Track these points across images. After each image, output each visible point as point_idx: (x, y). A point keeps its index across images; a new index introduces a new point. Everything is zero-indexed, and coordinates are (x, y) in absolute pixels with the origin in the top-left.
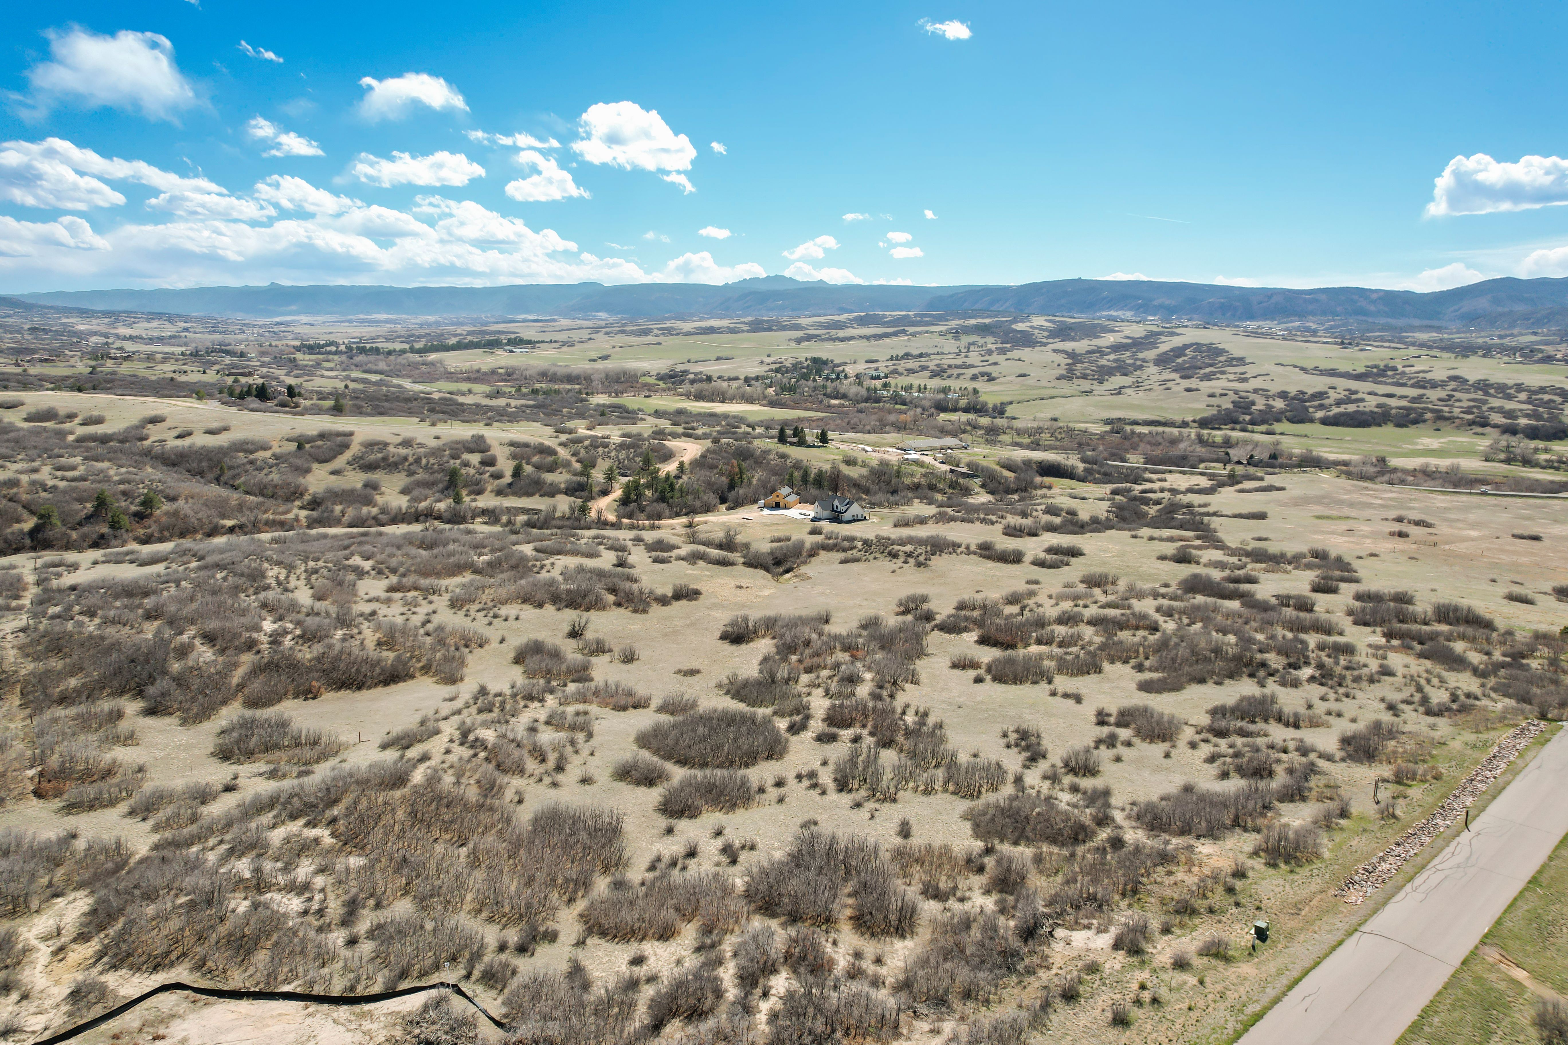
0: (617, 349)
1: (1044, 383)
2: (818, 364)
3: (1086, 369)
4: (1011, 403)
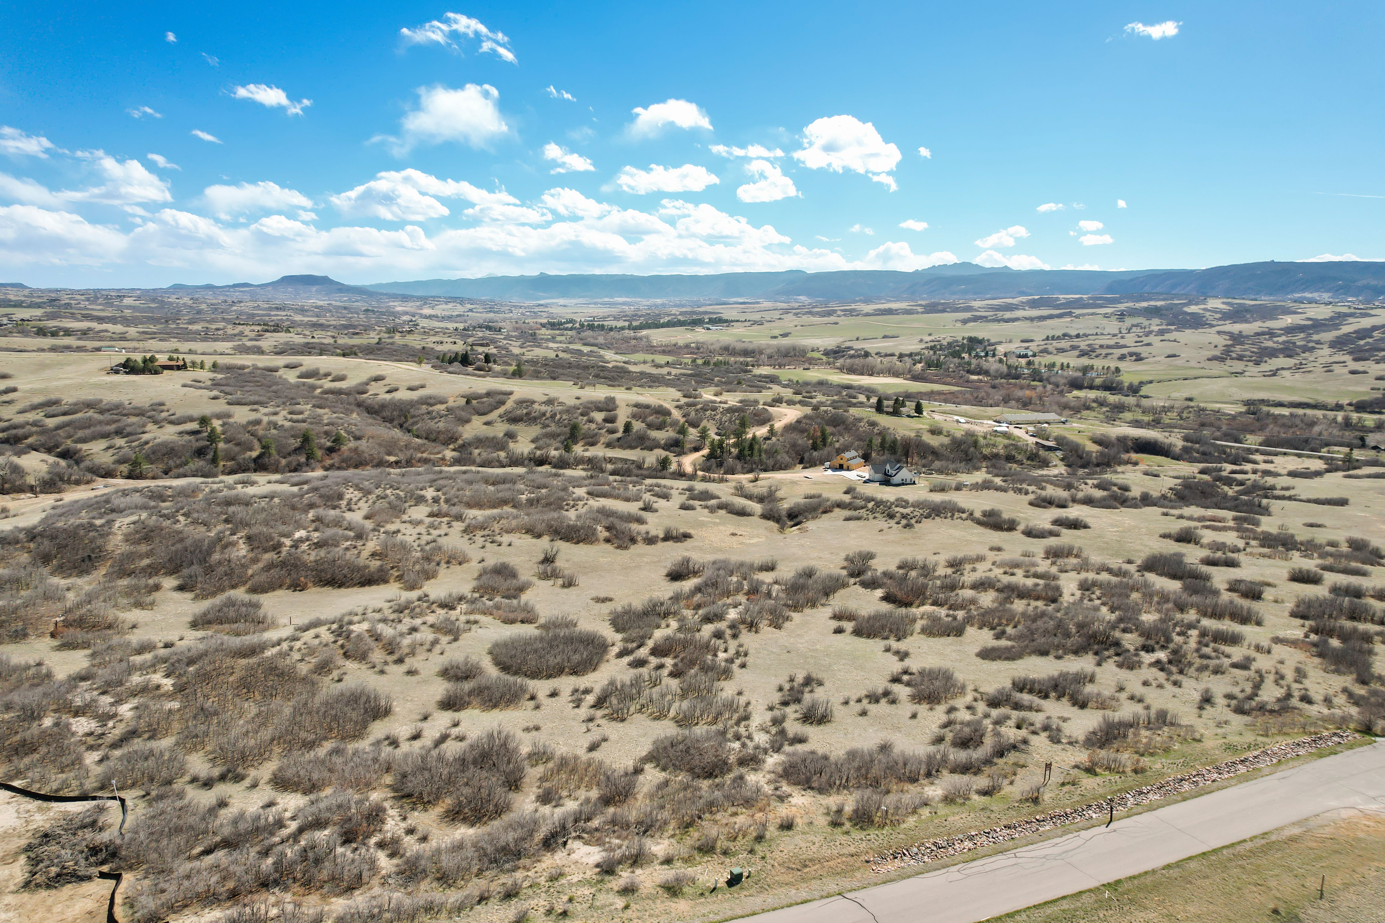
0: (799, 327)
1: (1193, 363)
2: (974, 342)
3: (1245, 350)
4: (1151, 382)
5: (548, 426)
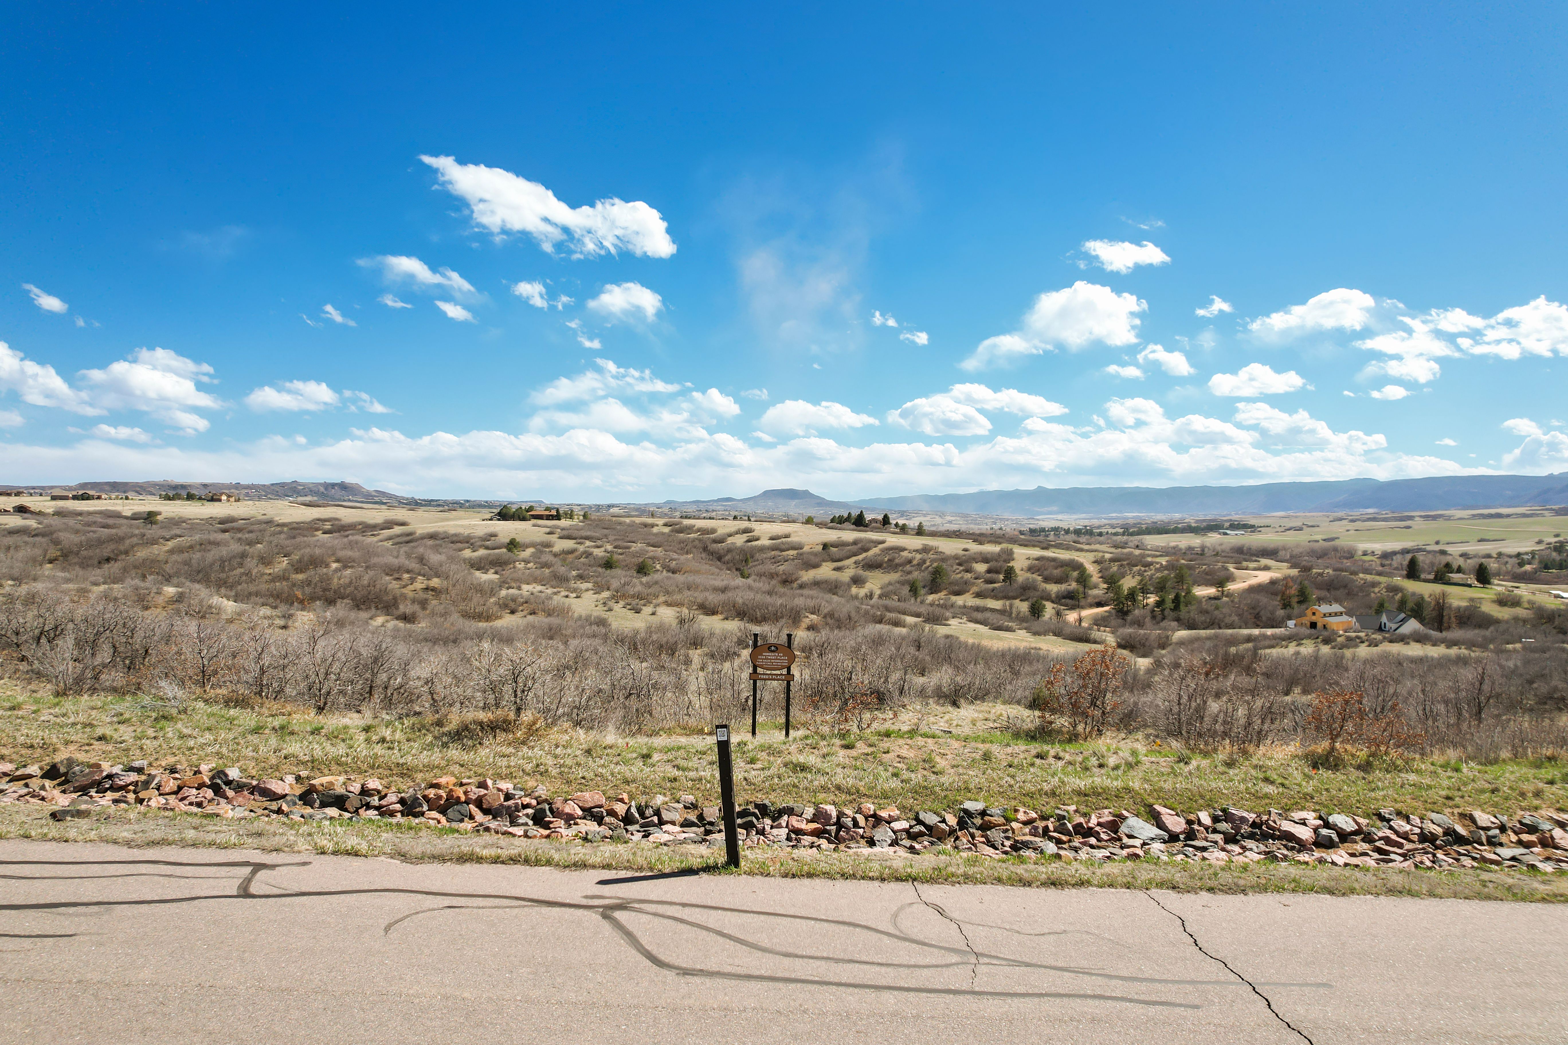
0: (1353, 532)
5: (912, 573)
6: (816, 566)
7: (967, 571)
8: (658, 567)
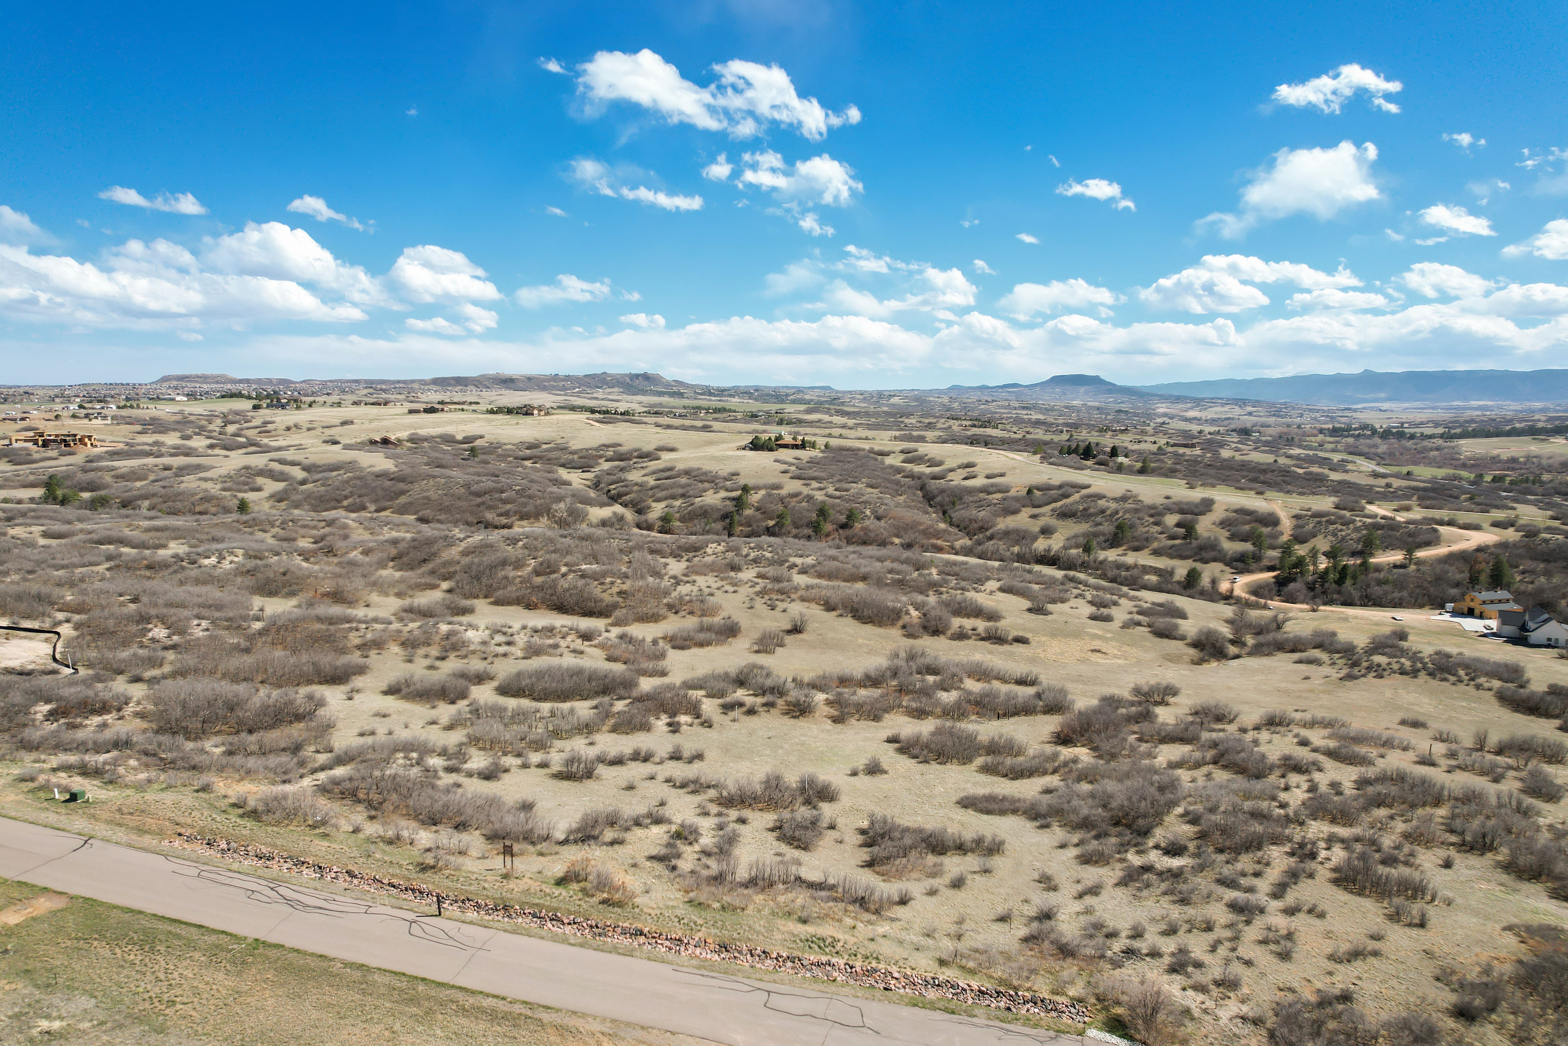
5: (1100, 524)
6: (1015, 512)
7: (1156, 524)
8: (868, 512)
